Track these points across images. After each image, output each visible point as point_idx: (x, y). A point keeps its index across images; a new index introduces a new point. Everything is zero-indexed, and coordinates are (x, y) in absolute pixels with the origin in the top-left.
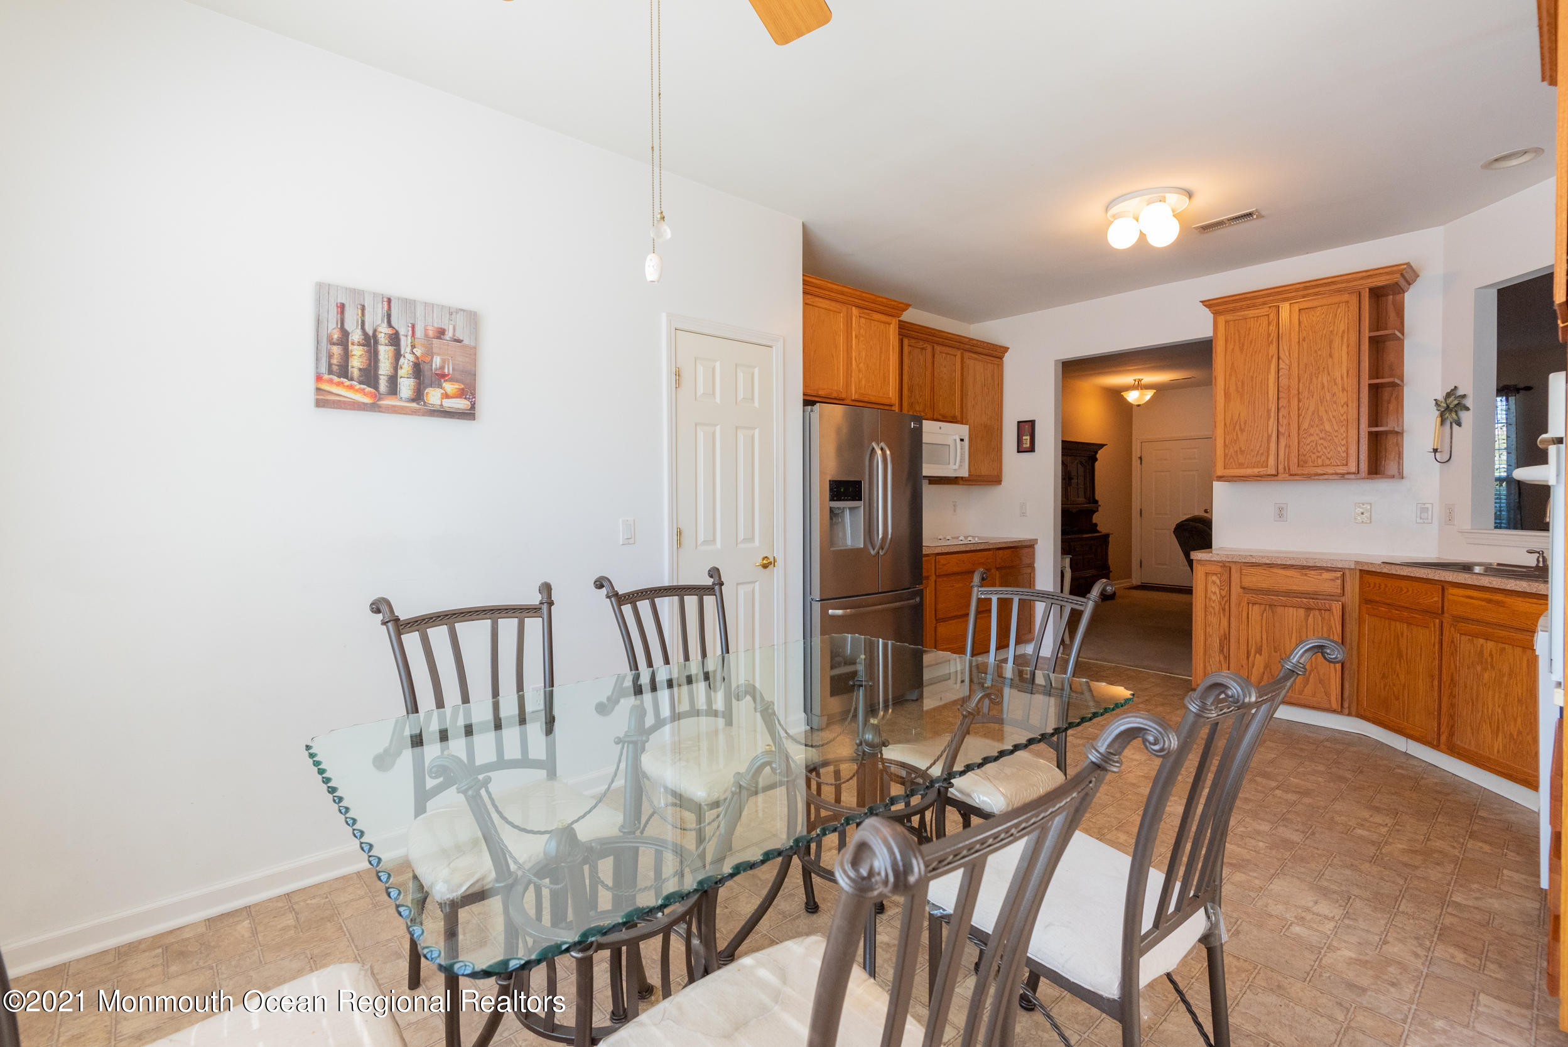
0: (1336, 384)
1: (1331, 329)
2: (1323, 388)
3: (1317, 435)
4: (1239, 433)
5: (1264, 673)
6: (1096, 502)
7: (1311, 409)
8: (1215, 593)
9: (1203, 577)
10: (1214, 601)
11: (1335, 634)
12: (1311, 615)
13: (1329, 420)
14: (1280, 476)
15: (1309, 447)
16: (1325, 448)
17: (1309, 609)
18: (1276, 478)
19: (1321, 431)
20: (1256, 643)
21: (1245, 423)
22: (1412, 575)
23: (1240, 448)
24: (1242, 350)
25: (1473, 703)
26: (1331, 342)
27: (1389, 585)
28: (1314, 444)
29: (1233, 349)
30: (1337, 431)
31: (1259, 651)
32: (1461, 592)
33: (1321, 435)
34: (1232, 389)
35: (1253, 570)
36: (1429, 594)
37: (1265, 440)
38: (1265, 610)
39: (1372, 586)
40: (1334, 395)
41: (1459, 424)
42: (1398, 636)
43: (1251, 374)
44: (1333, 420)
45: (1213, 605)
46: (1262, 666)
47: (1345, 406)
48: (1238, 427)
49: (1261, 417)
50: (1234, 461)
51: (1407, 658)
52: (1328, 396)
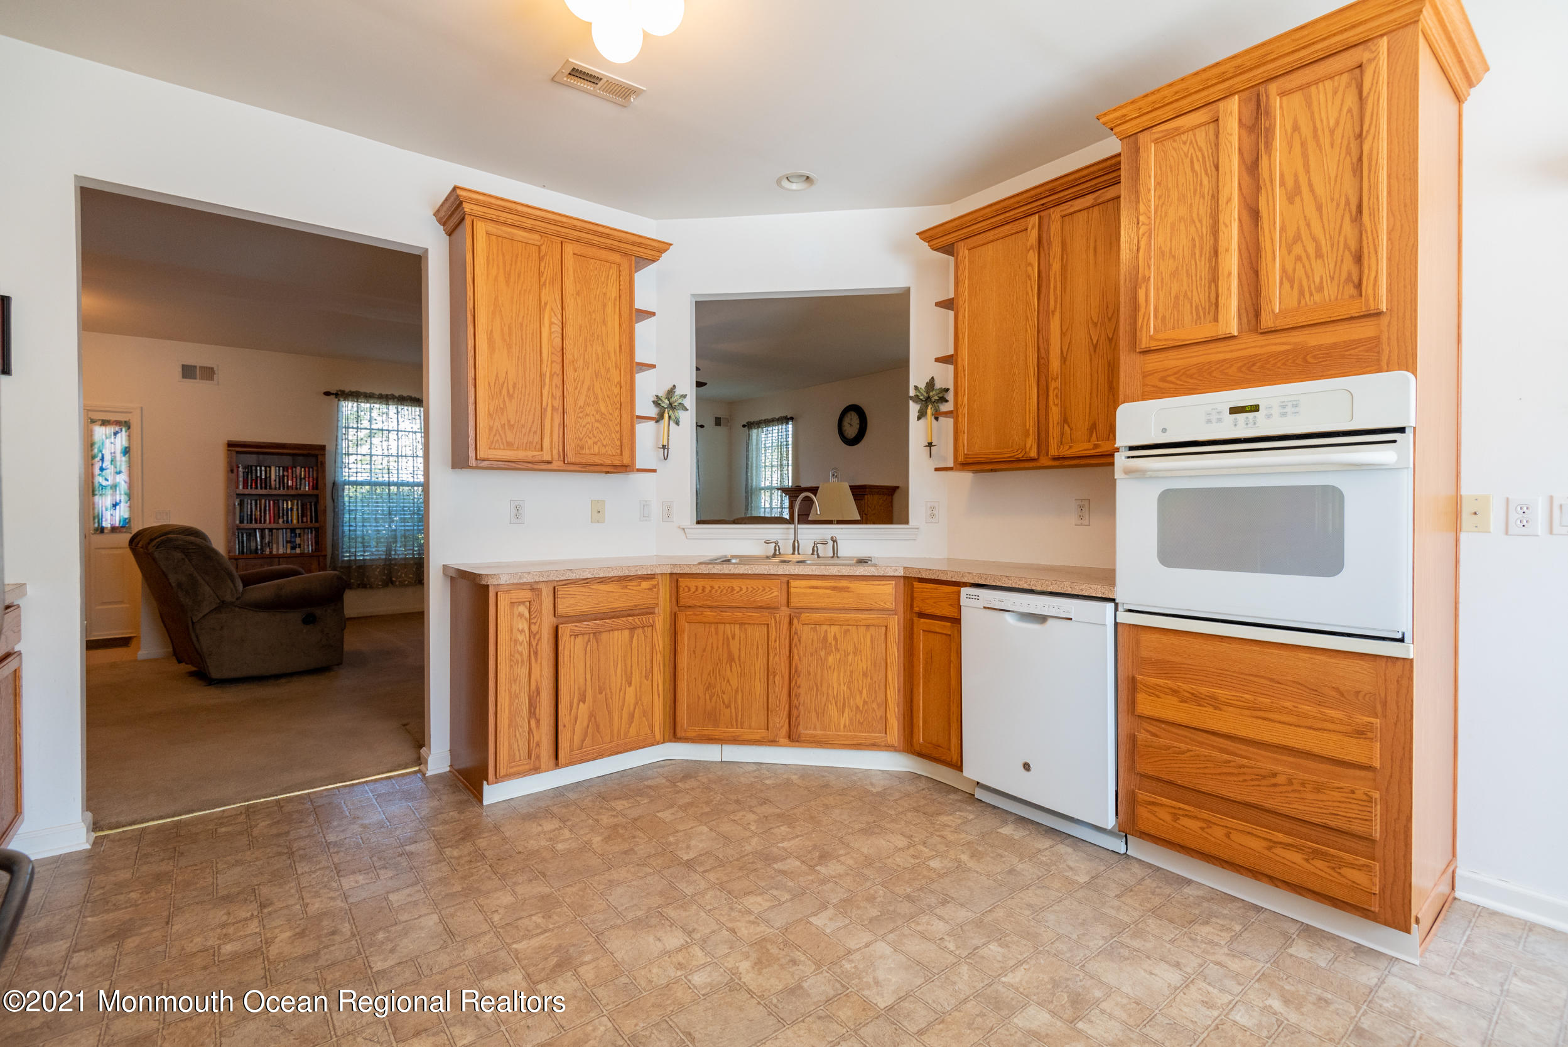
0: (609, 358)
1: (604, 290)
3: (593, 415)
4: (506, 399)
5: (588, 726)
7: (587, 383)
8: (522, 631)
9: (507, 611)
10: (521, 644)
11: (658, 653)
12: (635, 635)
13: (603, 399)
14: (554, 466)
15: (585, 429)
16: (601, 432)
17: (633, 629)
18: (548, 467)
19: (597, 411)
20: (579, 689)
21: (514, 387)
22: (750, 572)
23: (509, 421)
24: (507, 282)
25: (817, 689)
26: (604, 306)
27: (716, 587)
28: (590, 427)
30: (611, 414)
31: (583, 699)
32: (804, 583)
33: (598, 417)
34: (497, 336)
35: (570, 590)
36: (767, 589)
37: (538, 414)
38: (589, 641)
39: (693, 589)
40: (608, 370)
41: (677, 423)
42: (728, 639)
43: (520, 320)
44: (608, 400)
45: (520, 649)
46: (586, 717)
47: (618, 386)
48: (504, 391)
49: (533, 382)
50: (502, 439)
51: (739, 660)
52: (603, 372)
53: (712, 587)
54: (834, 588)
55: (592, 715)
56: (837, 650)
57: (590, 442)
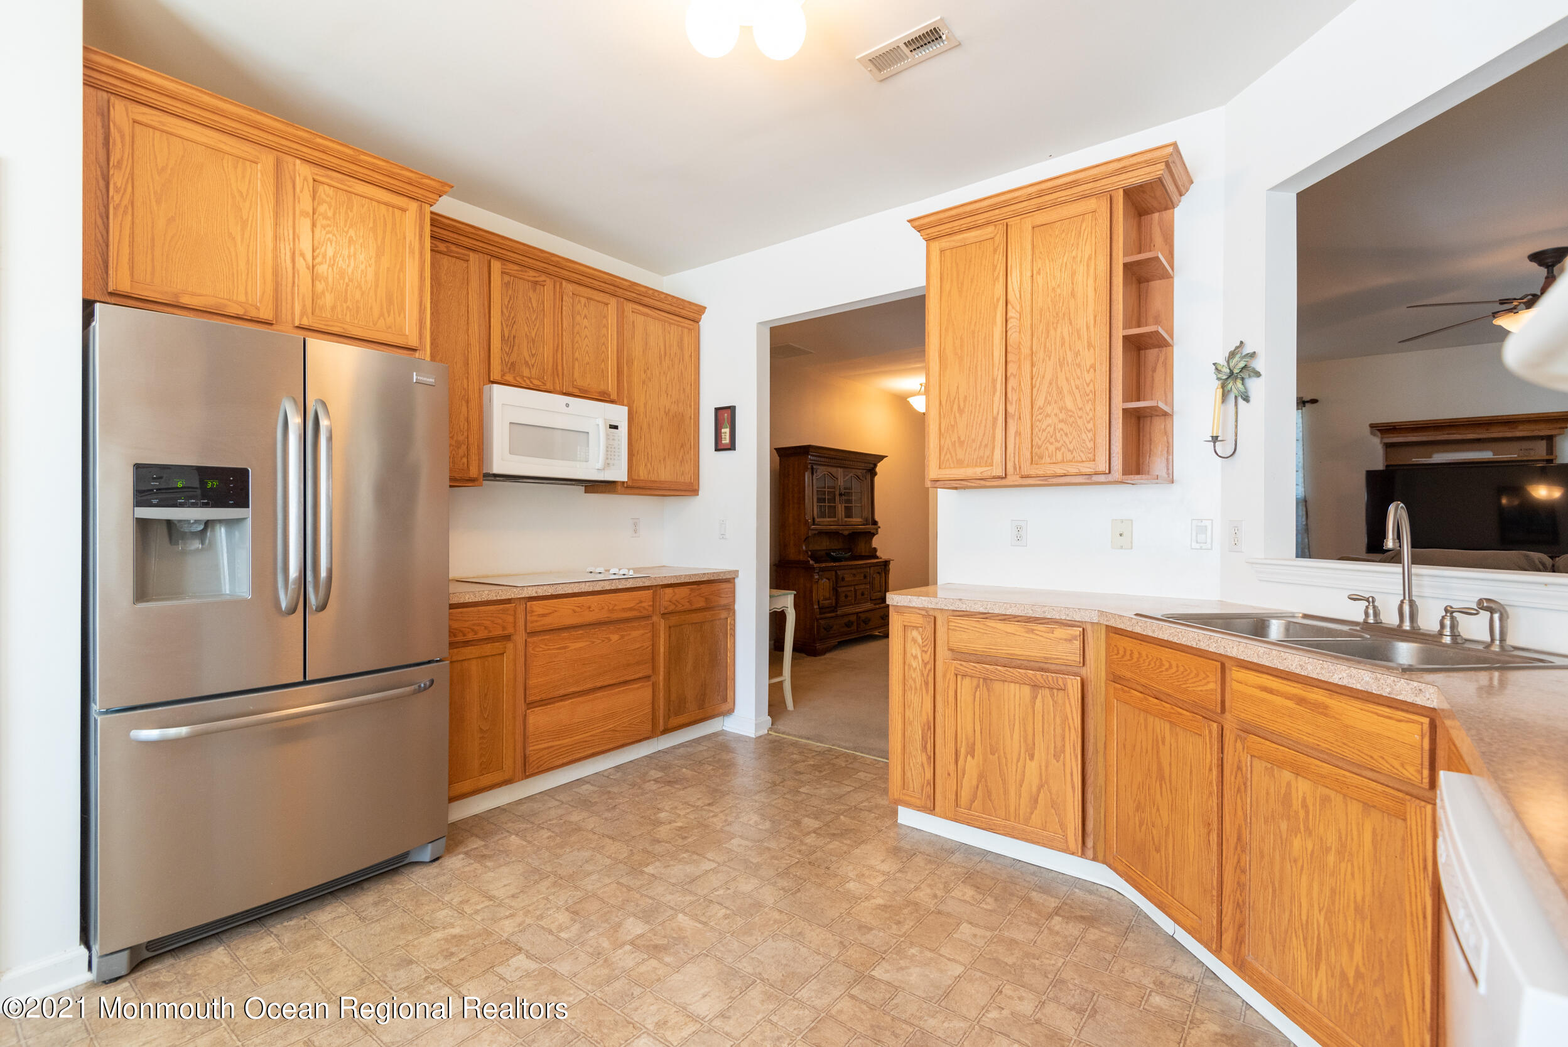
0: (1079, 338)
1: (1074, 254)
2: (1063, 344)
3: (1056, 415)
4: (957, 415)
5: (977, 787)
6: (875, 523)
7: (1048, 377)
8: (915, 657)
9: (901, 633)
10: (915, 669)
11: (1073, 731)
12: (1039, 696)
13: (1071, 393)
14: (1011, 480)
15: (1045, 434)
16: (1066, 435)
17: (1035, 687)
18: (1003, 482)
19: (1061, 410)
20: (967, 738)
21: (965, 401)
22: (1175, 640)
23: (959, 438)
24: (960, 292)
26: (1073, 274)
27: (1144, 654)
28: (1051, 430)
29: (950, 292)
30: (1080, 409)
31: (971, 752)
33: (1062, 416)
34: (949, 350)
35: (964, 622)
36: (1202, 675)
37: (990, 424)
38: (978, 686)
39: (1121, 652)
40: (1077, 354)
41: (1246, 399)
42: (1157, 741)
43: (972, 327)
44: (1076, 392)
45: (913, 676)
46: (976, 776)
47: (1092, 370)
48: (955, 407)
49: (985, 390)
50: (952, 457)
51: (1170, 781)
52: (1070, 357)
54: (1301, 701)
55: (982, 776)
57: (1051, 448)
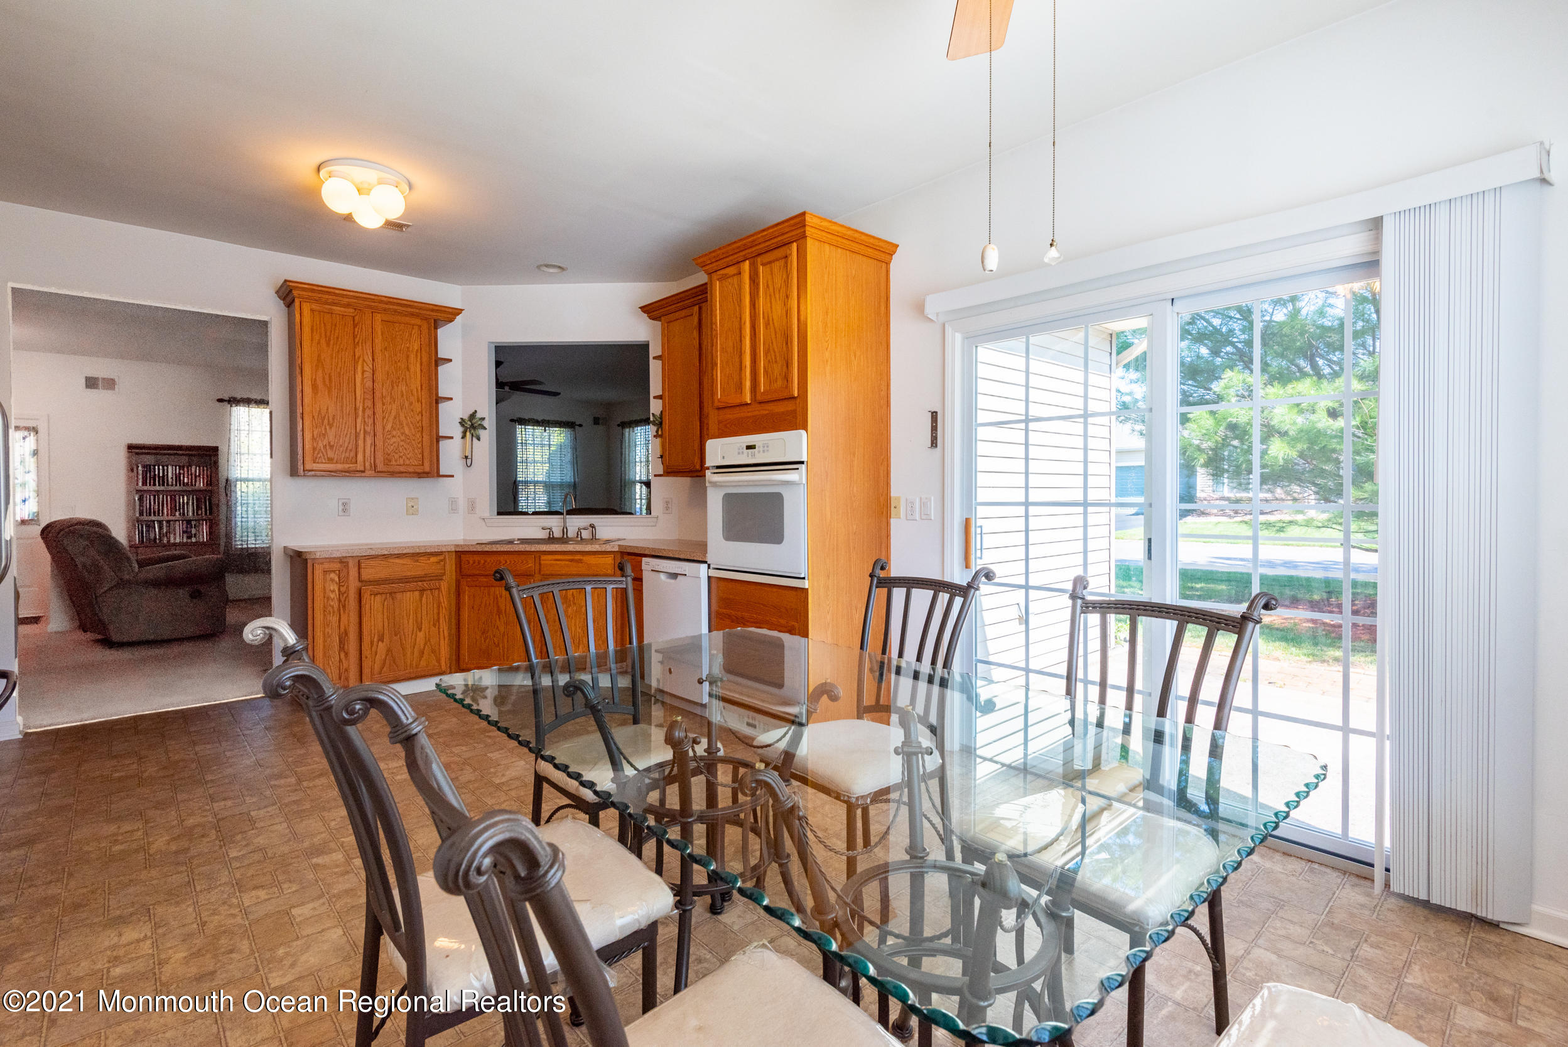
0: (412, 394)
1: (408, 345)
2: (402, 396)
3: (399, 437)
4: (327, 427)
5: (386, 659)
7: (393, 413)
8: (333, 591)
9: (321, 577)
10: (332, 600)
12: (425, 595)
13: (407, 425)
14: (368, 473)
15: (392, 447)
16: (405, 449)
17: (422, 591)
18: (363, 474)
19: (402, 434)
20: (379, 631)
21: (333, 419)
22: (511, 550)
23: (329, 443)
24: (328, 344)
26: (408, 357)
27: (488, 560)
28: (396, 445)
29: (319, 340)
30: (414, 436)
31: (381, 639)
32: (550, 557)
33: (403, 438)
34: (319, 382)
35: (372, 563)
36: (524, 561)
37: (353, 437)
38: (386, 599)
39: (471, 562)
40: (411, 404)
41: (479, 439)
42: (497, 598)
43: (338, 370)
44: (411, 425)
45: (332, 603)
46: (384, 652)
47: (420, 415)
48: (326, 421)
49: (349, 414)
50: (324, 455)
51: (506, 613)
52: (407, 404)
53: (485, 561)
54: (571, 561)
55: (389, 651)
56: (575, 604)
57: (397, 456)
